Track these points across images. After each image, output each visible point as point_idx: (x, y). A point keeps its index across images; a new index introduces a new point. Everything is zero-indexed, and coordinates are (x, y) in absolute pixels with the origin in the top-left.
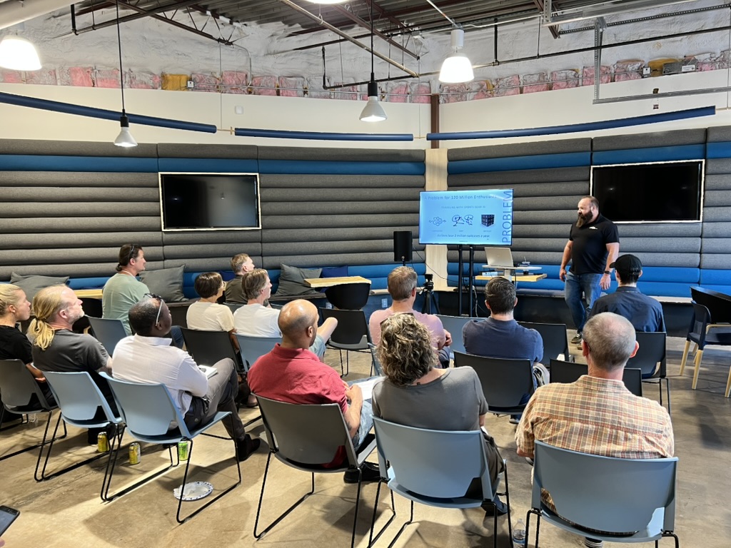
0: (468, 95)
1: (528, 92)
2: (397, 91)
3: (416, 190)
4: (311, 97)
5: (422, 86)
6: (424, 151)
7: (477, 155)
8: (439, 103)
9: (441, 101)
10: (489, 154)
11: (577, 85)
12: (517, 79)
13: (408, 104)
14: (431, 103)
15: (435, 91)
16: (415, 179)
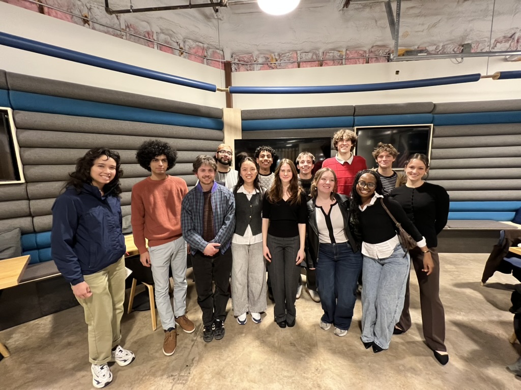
0: (255, 66)
1: (304, 67)
2: (194, 50)
3: (217, 142)
4: (94, 28)
5: (216, 52)
6: (222, 111)
7: (267, 115)
8: (231, 71)
9: (233, 69)
10: (276, 115)
11: (342, 64)
12: (295, 55)
13: (205, 66)
14: (225, 70)
15: (228, 58)
16: (215, 133)
